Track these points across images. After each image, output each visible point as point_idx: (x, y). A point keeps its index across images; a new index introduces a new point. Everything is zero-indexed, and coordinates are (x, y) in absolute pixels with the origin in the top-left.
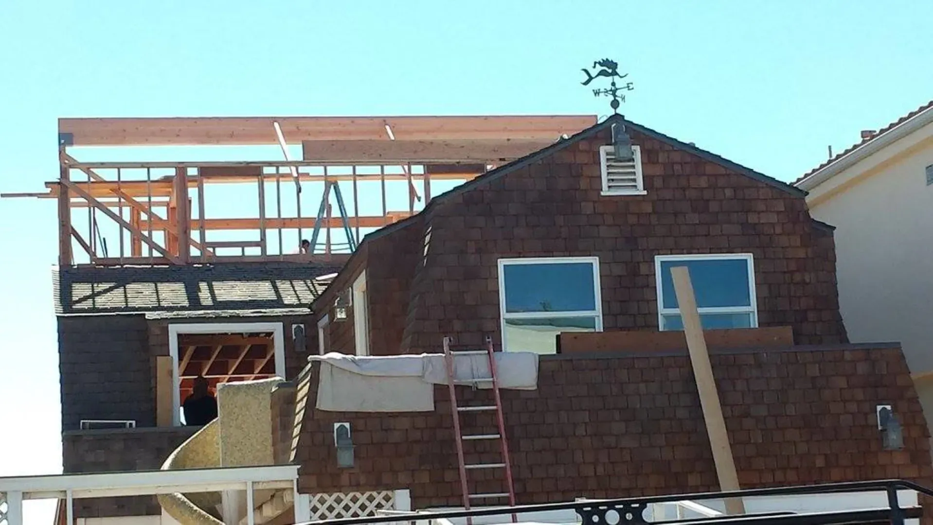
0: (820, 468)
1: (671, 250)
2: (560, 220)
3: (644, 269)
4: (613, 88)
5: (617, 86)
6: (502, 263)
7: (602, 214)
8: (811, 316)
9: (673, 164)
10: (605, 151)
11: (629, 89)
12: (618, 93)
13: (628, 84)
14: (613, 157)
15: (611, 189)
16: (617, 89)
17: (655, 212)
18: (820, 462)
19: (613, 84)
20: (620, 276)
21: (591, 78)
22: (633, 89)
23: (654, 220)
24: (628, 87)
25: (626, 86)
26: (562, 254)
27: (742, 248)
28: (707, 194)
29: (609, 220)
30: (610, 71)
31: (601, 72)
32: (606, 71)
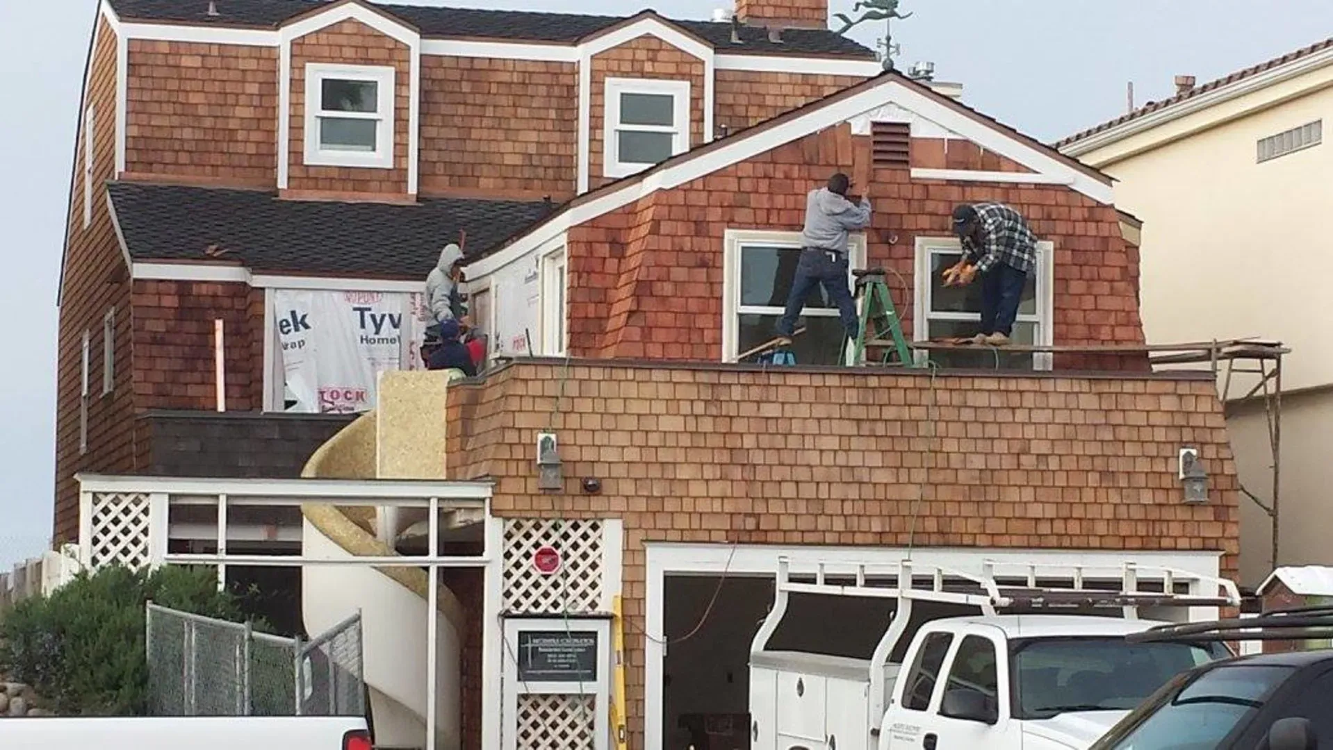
21: (849, 24)
30: (884, 12)
31: (869, 13)
32: (875, 12)
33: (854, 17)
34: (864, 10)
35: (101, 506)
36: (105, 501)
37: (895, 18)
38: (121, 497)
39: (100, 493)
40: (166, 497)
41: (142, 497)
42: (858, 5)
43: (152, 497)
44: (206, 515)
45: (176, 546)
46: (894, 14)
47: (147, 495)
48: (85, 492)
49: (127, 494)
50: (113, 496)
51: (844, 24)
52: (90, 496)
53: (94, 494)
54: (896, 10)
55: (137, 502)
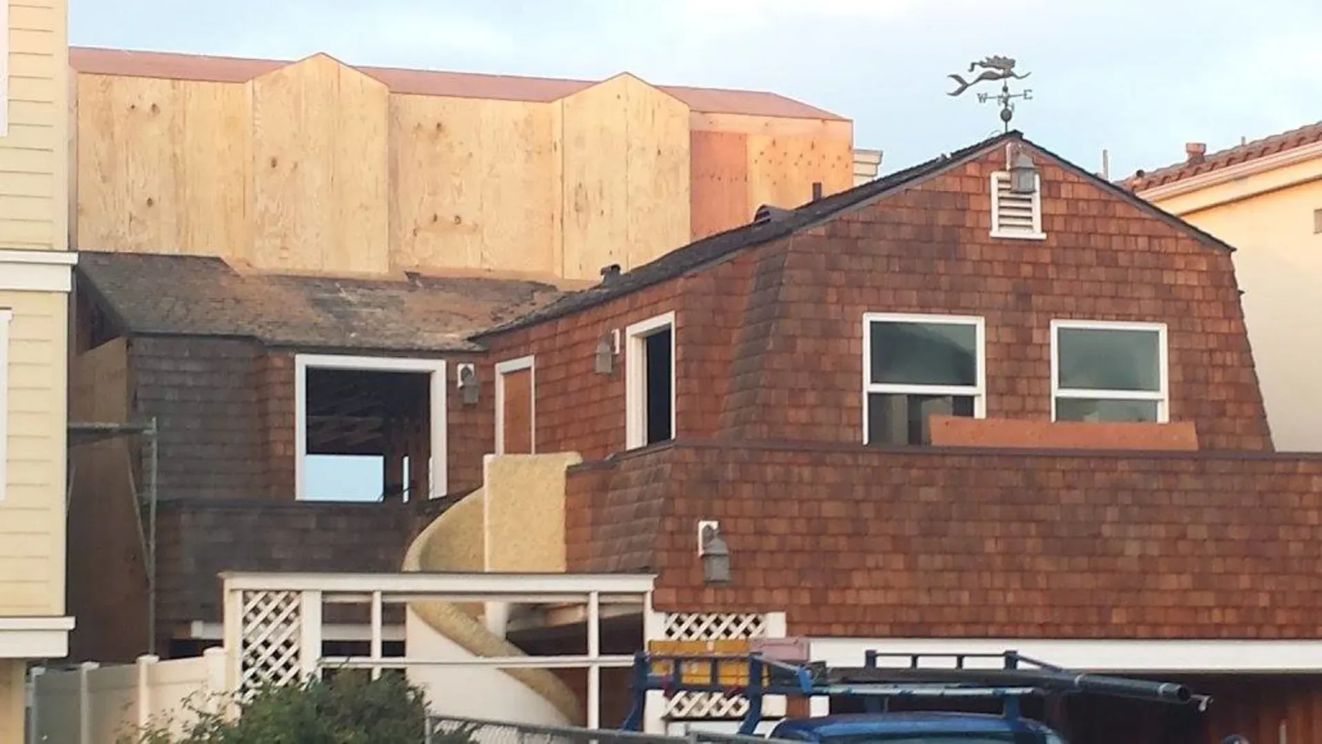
0: (1265, 608)
1: (1071, 314)
2: (941, 267)
3: (1037, 336)
4: (1005, 95)
5: (1010, 92)
6: (868, 318)
7: (990, 262)
8: (1231, 408)
9: (1078, 200)
10: (998, 178)
11: (1026, 98)
12: (1010, 101)
13: (1025, 91)
14: (1008, 186)
15: (1003, 229)
16: (1009, 96)
17: (1054, 263)
18: (1264, 601)
19: (1005, 89)
20: (1008, 345)
21: (965, 86)
22: (1031, 98)
23: (1052, 272)
24: (1025, 95)
25: (1022, 92)
26: (940, 310)
27: (1155, 316)
28: (1117, 243)
29: (999, 270)
30: (1000, 72)
31: (984, 74)
32: (992, 73)
33: (969, 78)
34: (980, 70)
35: (251, 606)
36: (255, 600)
37: (1012, 78)
38: (272, 595)
39: (251, 590)
40: (319, 595)
41: (293, 595)
42: (973, 65)
43: (304, 595)
44: (360, 614)
45: (329, 648)
46: (1012, 75)
47: (299, 592)
48: (232, 591)
49: (278, 592)
50: (264, 594)
51: (959, 85)
52: (239, 595)
53: (245, 592)
54: (1013, 70)
55: (288, 600)
